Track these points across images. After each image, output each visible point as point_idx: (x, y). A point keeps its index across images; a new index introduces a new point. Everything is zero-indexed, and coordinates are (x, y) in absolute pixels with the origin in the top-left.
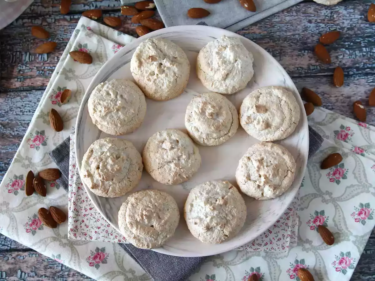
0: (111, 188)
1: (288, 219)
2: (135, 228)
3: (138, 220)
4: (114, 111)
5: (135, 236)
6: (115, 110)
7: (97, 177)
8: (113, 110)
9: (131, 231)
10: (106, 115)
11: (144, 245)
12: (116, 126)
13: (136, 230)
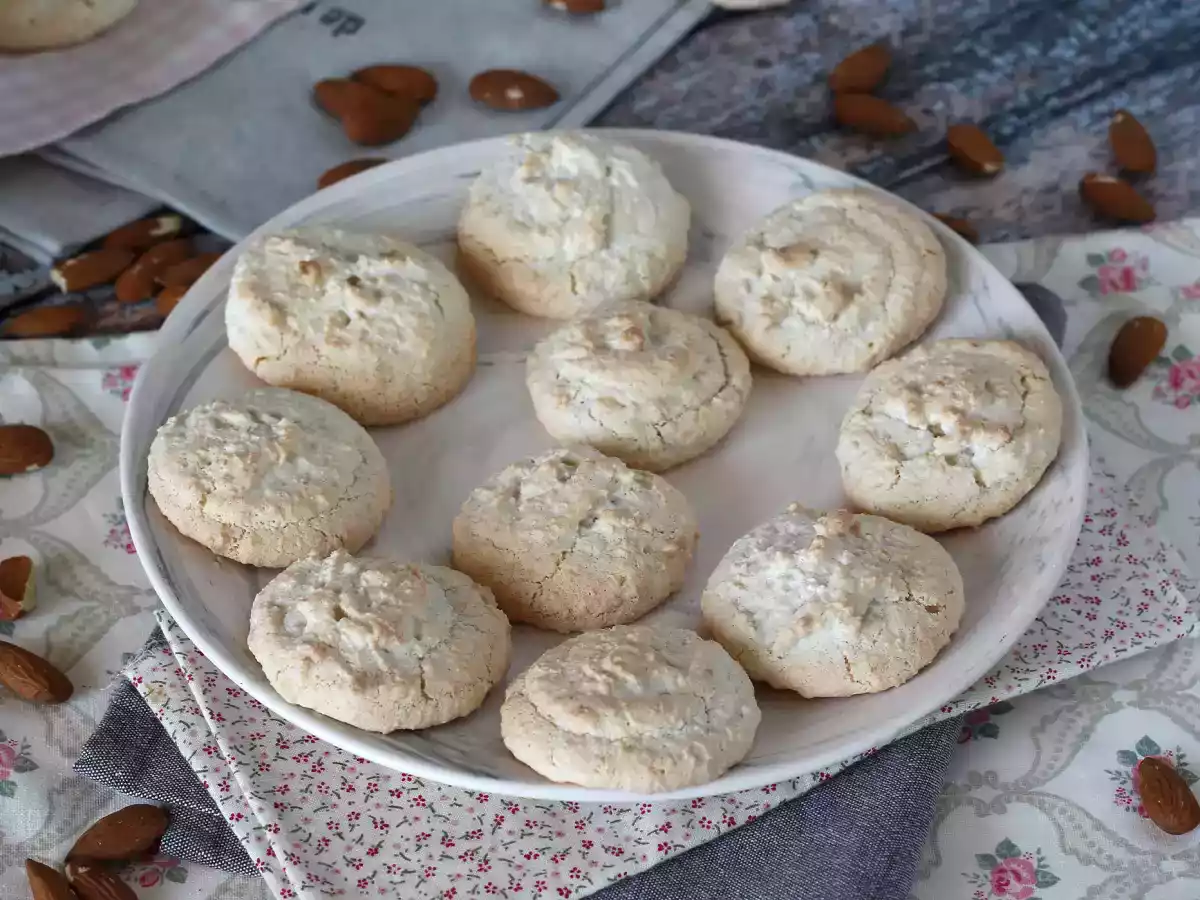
0: (427, 668)
1: (1122, 541)
2: (610, 713)
3: (602, 689)
4: (278, 458)
5: (624, 744)
6: (283, 456)
7: (355, 639)
8: (273, 457)
9: (598, 740)
10: (256, 485)
11: (680, 757)
12: (313, 506)
13: (616, 714)
